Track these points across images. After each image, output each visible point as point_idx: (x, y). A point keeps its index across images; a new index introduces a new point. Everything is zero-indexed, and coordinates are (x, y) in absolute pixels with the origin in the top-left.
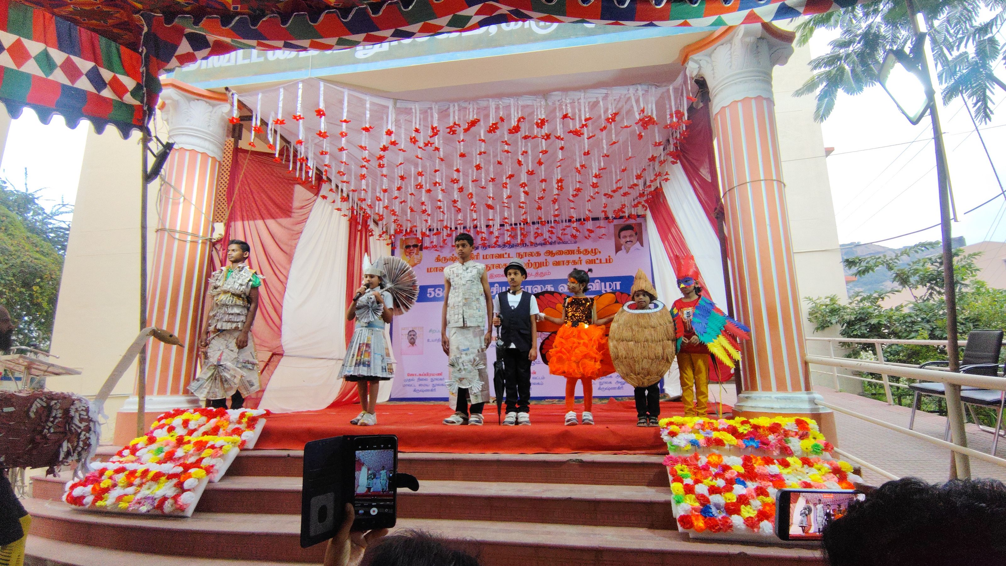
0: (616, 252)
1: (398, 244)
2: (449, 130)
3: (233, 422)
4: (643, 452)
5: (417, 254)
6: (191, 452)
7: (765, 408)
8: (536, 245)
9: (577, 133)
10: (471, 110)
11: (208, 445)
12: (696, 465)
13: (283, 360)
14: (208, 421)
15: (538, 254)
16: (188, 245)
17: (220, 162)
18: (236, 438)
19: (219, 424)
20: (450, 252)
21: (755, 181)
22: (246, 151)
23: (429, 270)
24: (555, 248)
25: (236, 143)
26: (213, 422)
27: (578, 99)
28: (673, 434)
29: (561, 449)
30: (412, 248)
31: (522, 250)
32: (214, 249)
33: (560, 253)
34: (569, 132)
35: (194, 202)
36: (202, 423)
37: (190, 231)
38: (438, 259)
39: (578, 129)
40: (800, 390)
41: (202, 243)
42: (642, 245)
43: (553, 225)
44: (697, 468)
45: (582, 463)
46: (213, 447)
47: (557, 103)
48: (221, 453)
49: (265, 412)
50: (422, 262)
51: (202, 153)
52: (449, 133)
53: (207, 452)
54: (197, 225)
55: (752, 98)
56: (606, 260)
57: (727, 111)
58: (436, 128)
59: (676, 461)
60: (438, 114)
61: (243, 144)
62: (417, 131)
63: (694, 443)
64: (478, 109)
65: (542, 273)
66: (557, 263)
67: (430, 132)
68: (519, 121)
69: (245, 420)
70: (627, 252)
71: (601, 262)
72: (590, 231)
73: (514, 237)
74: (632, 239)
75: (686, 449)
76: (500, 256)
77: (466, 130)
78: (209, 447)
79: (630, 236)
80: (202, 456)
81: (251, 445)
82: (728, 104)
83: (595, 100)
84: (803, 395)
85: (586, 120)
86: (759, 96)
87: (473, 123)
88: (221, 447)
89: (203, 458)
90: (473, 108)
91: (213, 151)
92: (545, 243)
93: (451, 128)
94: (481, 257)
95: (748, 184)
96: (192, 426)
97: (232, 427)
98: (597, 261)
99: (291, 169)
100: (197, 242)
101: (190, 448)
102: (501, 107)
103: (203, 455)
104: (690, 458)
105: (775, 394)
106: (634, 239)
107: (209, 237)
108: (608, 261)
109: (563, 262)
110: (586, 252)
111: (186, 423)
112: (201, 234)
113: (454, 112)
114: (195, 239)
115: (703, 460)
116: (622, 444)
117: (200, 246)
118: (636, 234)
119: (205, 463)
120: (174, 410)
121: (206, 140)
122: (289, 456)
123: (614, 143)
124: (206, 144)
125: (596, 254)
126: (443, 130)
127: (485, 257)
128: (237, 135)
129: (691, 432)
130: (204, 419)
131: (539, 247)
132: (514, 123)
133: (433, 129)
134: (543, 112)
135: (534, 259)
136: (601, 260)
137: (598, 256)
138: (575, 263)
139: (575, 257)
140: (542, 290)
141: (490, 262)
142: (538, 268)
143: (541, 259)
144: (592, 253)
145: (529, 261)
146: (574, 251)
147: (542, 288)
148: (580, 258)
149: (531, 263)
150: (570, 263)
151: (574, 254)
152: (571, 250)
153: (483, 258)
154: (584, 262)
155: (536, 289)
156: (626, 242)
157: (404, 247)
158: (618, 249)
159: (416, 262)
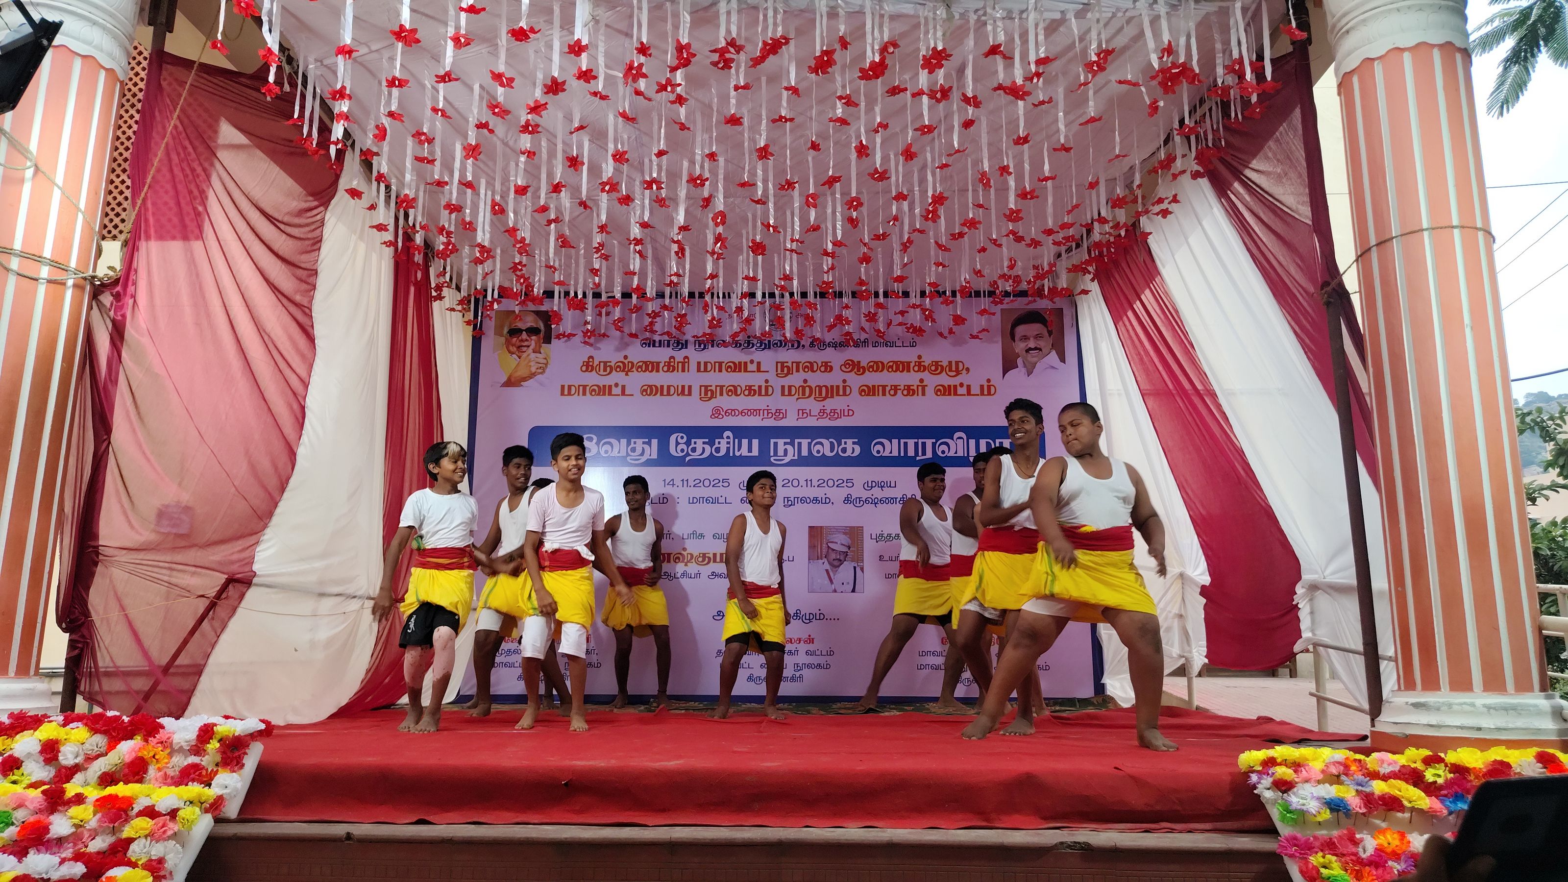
0: (1005, 372)
1: (489, 326)
2: (716, 57)
3: (181, 750)
4: (1208, 826)
5: (537, 351)
6: (93, 823)
7: (1461, 728)
8: (824, 346)
9: (1015, 92)
10: (770, 13)
11: (137, 808)
12: (1356, 854)
13: (252, 594)
14: (111, 747)
15: (827, 367)
16: (42, 289)
17: (122, 82)
18: (194, 789)
19: (147, 754)
20: (618, 349)
21: (1441, 228)
22: (188, 64)
23: (566, 391)
24: (863, 356)
25: (159, 40)
26: (126, 749)
27: (1022, 12)
28: (1284, 786)
30: (524, 335)
31: (789, 356)
32: (94, 303)
33: (877, 367)
34: (995, 89)
35: (59, 179)
36: (96, 751)
37: (47, 253)
38: (588, 366)
39: (1019, 81)
41: (75, 286)
42: (1063, 359)
43: (881, 299)
44: (1360, 861)
46: (150, 812)
47: (973, 18)
48: (173, 827)
49: (263, 726)
50: (547, 371)
51: (84, 57)
52: (715, 64)
53: (138, 826)
54: (63, 240)
55: (1433, 46)
56: (982, 387)
57: (1378, 68)
58: (688, 45)
59: (1306, 848)
60: (691, 13)
61: (174, 45)
62: (643, 50)
63: (1335, 806)
64: (785, 12)
65: (834, 411)
66: (869, 391)
67: (670, 58)
68: (884, 50)
70: (1029, 373)
71: (969, 393)
72: (959, 320)
73: (777, 323)
74: (1041, 343)
75: (1320, 819)
76: (738, 367)
77: (757, 62)
78: (141, 814)
79: (1038, 337)
80: (125, 835)
81: (232, 810)
82: (1383, 53)
83: (1058, 16)
84: (1538, 700)
85: (1039, 62)
86: (1449, 43)
87: (774, 47)
88: (173, 814)
89: (130, 841)
90: (776, 11)
91: (110, 55)
92: (847, 341)
93: (722, 52)
94: (693, 366)
95: (1426, 234)
96: (67, 757)
97: (181, 761)
98: (962, 391)
99: (296, 116)
100: (63, 284)
101: (84, 813)
102: (841, 12)
103: (127, 832)
104: (1340, 838)
105: (1481, 699)
106: (1045, 343)
107: (90, 273)
108: (986, 390)
109: (884, 387)
110: (937, 368)
111: (50, 750)
112: (73, 264)
113: (729, 13)
114: (59, 276)
115: (1369, 844)
116: (1158, 808)
117: (69, 294)
118: (1050, 333)
119: (136, 851)
120: (11, 715)
121: (95, 23)
122: (349, 836)
124: (96, 35)
125: (958, 373)
126: (704, 58)
127: (703, 368)
128: (162, 19)
129: (1319, 782)
131: (830, 350)
132: (871, 55)
133: (680, 48)
134: (939, 34)
135: (816, 379)
136: (969, 387)
137: (963, 378)
138: (910, 391)
139: (911, 378)
140: (832, 451)
141: (714, 379)
142: (825, 399)
143: (834, 378)
144: (950, 370)
145: (805, 381)
146: (909, 363)
147: (832, 444)
148: (922, 381)
149: (810, 387)
150: (899, 392)
151: (909, 371)
152: (902, 363)
153: (699, 370)
154: (930, 391)
155: (818, 447)
156: (1027, 351)
157: (506, 330)
158: (1008, 365)
159: (533, 370)
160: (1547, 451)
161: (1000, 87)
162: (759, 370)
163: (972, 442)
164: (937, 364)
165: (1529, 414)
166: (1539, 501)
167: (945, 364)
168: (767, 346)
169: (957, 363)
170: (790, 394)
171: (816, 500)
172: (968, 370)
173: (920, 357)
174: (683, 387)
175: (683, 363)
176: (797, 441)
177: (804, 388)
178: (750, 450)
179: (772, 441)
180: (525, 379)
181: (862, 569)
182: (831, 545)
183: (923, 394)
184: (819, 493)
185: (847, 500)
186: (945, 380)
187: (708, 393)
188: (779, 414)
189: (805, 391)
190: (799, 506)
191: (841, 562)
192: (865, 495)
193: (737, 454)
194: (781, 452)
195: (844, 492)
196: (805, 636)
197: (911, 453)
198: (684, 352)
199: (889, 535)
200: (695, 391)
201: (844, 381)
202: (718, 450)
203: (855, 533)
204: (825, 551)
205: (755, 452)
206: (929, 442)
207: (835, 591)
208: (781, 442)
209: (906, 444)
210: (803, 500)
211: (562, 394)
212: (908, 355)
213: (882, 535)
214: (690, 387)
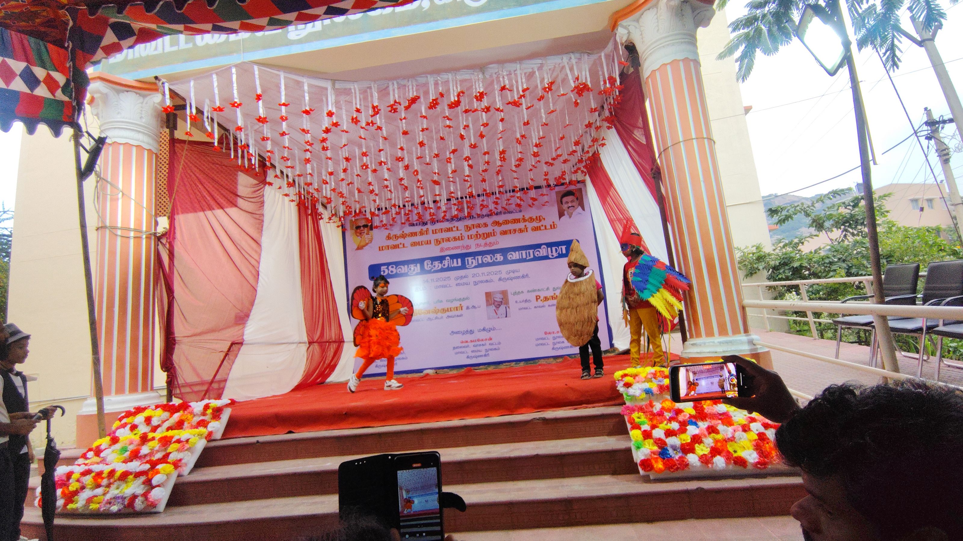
0: (560, 218)
1: (348, 226)
2: (390, 109)
3: (197, 415)
4: (602, 404)
5: (368, 234)
6: (157, 448)
7: (709, 352)
8: (483, 216)
9: (516, 104)
10: (410, 87)
11: (174, 440)
12: (652, 412)
13: (243, 348)
14: (171, 417)
15: (486, 225)
16: (132, 241)
17: (156, 154)
18: (202, 430)
19: (183, 418)
20: (401, 229)
21: (688, 140)
22: (184, 142)
23: (381, 249)
24: (501, 218)
25: (172, 134)
26: (177, 416)
27: (515, 71)
28: (628, 385)
29: (524, 410)
30: (362, 228)
31: (469, 222)
32: (159, 243)
33: (506, 222)
35: (133, 196)
36: (165, 418)
37: (132, 226)
38: (389, 238)
39: (517, 100)
40: (739, 333)
41: (146, 238)
42: (584, 209)
43: (498, 195)
44: (653, 414)
45: (545, 421)
46: (179, 441)
47: (495, 76)
48: (187, 446)
49: (230, 402)
50: (373, 241)
51: (136, 146)
52: (391, 111)
53: (173, 447)
54: (138, 220)
55: (680, 60)
56: (551, 226)
57: (657, 74)
58: (377, 107)
59: (633, 410)
60: (378, 93)
61: (179, 134)
62: (358, 111)
63: (648, 392)
64: (417, 86)
65: (490, 243)
66: (504, 233)
67: (371, 112)
68: (458, 96)
69: (209, 411)
70: (570, 217)
71: (546, 228)
72: (534, 199)
73: (461, 210)
74: (574, 204)
75: (641, 397)
76: (449, 230)
77: (407, 108)
78: (175, 442)
79: (572, 201)
80: (168, 451)
81: (218, 435)
82: (658, 67)
83: (531, 70)
84: (742, 337)
85: (524, 91)
86: (687, 58)
87: (414, 100)
88: (187, 441)
89: (170, 453)
90: (413, 86)
91: (148, 144)
92: (491, 214)
93: (391, 106)
94: (431, 232)
95: (681, 144)
96: (155, 422)
97: (197, 419)
98: (543, 228)
99: (232, 157)
100: (141, 238)
101: (155, 444)
102: (440, 82)
103: (169, 450)
104: (646, 406)
105: (717, 339)
106: (576, 203)
107: (153, 231)
108: (553, 226)
109: (510, 230)
110: (531, 220)
111: (148, 420)
112: (144, 229)
113: (394, 90)
114: (139, 235)
115: (657, 407)
116: (581, 399)
117: (144, 241)
118: (577, 199)
119: (172, 457)
120: (135, 408)
121: (139, 132)
122: (258, 442)
123: (553, 111)
124: (140, 137)
125: (540, 221)
126: (384, 109)
127: (435, 232)
128: (171, 125)
129: (645, 382)
130: (167, 414)
131: (486, 218)
132: (453, 98)
133: (374, 107)
134: (481, 85)
135: (482, 231)
136: (545, 226)
137: (543, 223)
138: (521, 231)
139: (521, 225)
140: (491, 259)
141: (439, 236)
142: (486, 238)
143: (489, 230)
144: (537, 220)
145: (477, 232)
146: (519, 219)
147: (491, 257)
148: (525, 226)
149: (480, 235)
150: (517, 232)
151: (520, 222)
152: (517, 219)
153: (433, 233)
154: (529, 230)
155: (486, 259)
156: (568, 208)
157: (354, 228)
158: (561, 214)
159: (367, 242)
160: (808, 220)
161: (509, 103)
162: (458, 230)
163: (549, 249)
164: (531, 218)
165: (798, 206)
166: (805, 243)
167: (534, 217)
168: (460, 219)
169: (539, 217)
170: (471, 238)
171: (487, 281)
172: (544, 219)
173: (524, 216)
174: (427, 241)
175: (427, 231)
176: (476, 257)
177: (477, 235)
178: (457, 263)
179: (466, 259)
180: (364, 246)
181: (509, 307)
182: (495, 299)
183: (527, 231)
184: (488, 278)
185: (500, 279)
186: (535, 224)
187: (438, 242)
188: (468, 247)
189: (478, 236)
190: (480, 284)
191: (500, 305)
192: (507, 276)
193: (452, 266)
194: (470, 263)
195: (498, 276)
196: (488, 337)
197: (524, 257)
198: (426, 227)
199: (519, 292)
200: (432, 242)
201: (493, 230)
202: (444, 265)
203: (504, 293)
204: (493, 302)
205: (460, 264)
206: (531, 251)
207: (499, 318)
208: (470, 259)
209: (522, 253)
210: (482, 282)
211: (380, 250)
212: (519, 216)
213: (516, 292)
214: (430, 241)
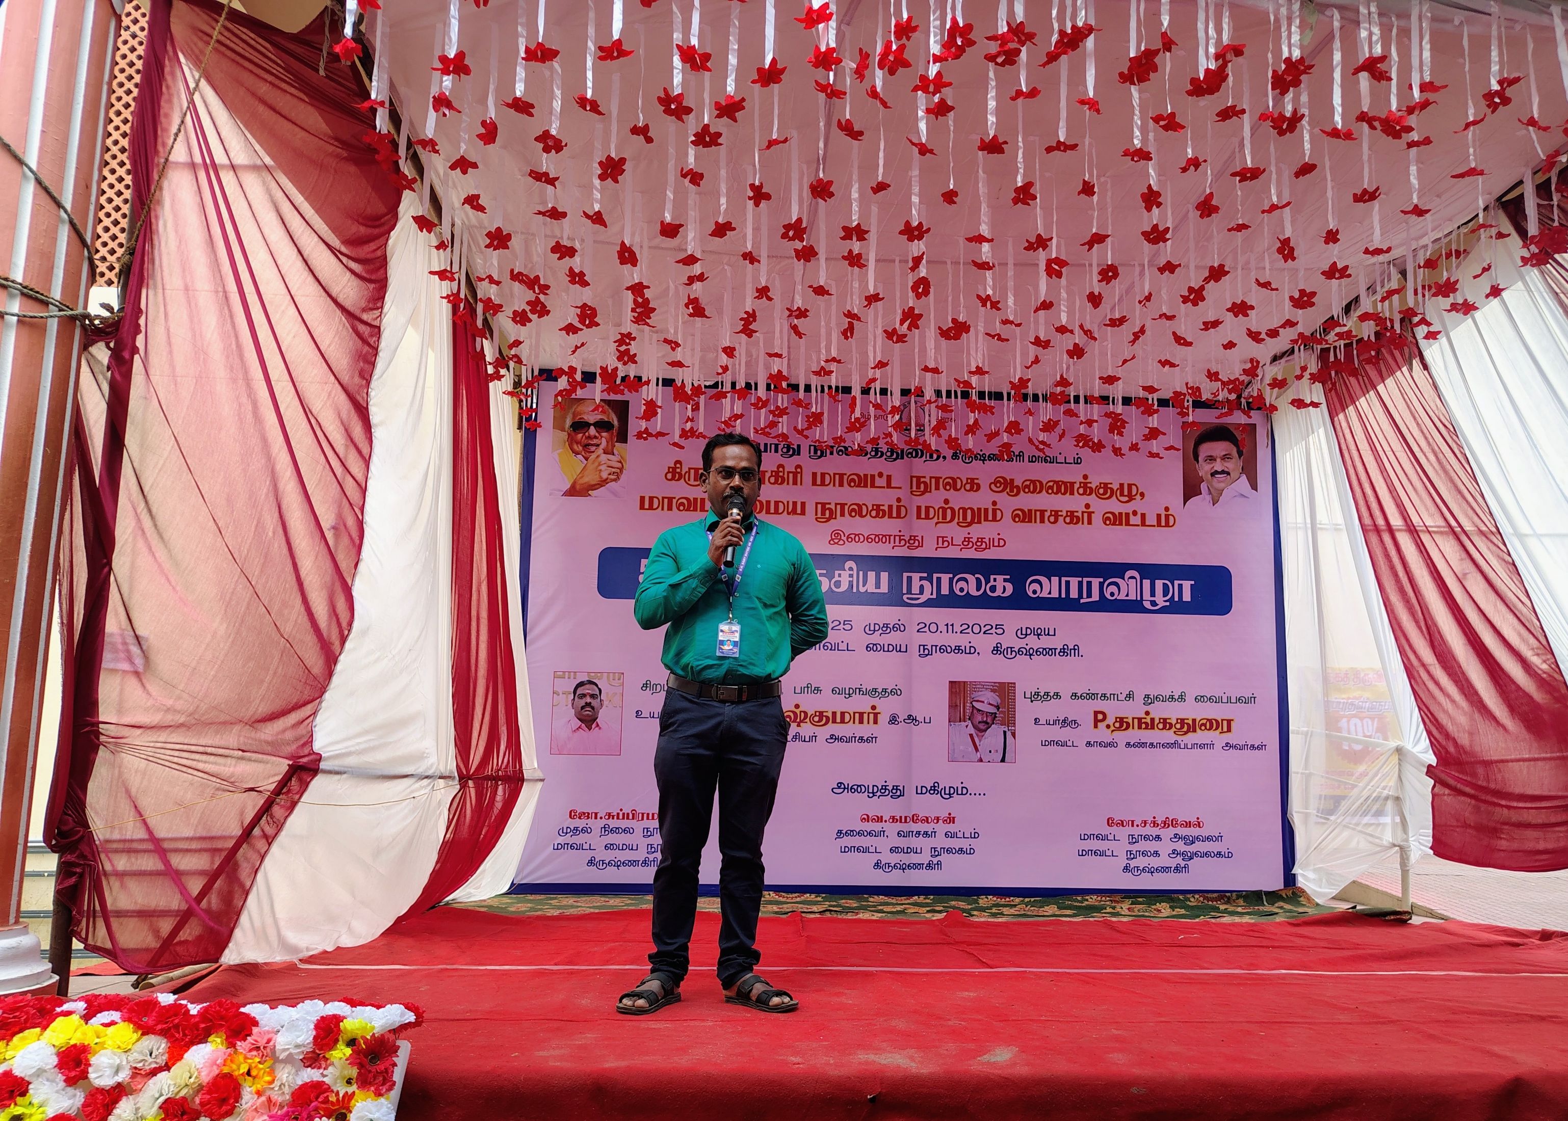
0: (1186, 499)
5: (609, 451)
8: (971, 456)
15: (974, 485)
23: (646, 504)
24: (1019, 472)
30: (592, 431)
31: (926, 468)
33: (1035, 487)
38: (675, 473)
56: (1159, 516)
65: (981, 540)
66: (1025, 516)
70: (1215, 501)
71: (1144, 523)
74: (1229, 465)
76: (863, 481)
79: (1225, 458)
92: (1000, 454)
94: (807, 478)
98: (1135, 520)
106: (1233, 465)
108: (1165, 520)
109: (1042, 512)
110: (1106, 491)
118: (1240, 454)
125: (1131, 498)
127: (819, 480)
135: (961, 499)
136: (1143, 516)
138: (1073, 518)
139: (1075, 503)
140: (978, 589)
142: (970, 524)
143: (982, 499)
145: (946, 501)
147: (978, 580)
150: (1061, 519)
151: (1072, 493)
152: (1065, 483)
153: (814, 483)
154: (1097, 519)
155: (962, 584)
156: (1213, 475)
157: (568, 424)
158: (1191, 490)
159: (605, 475)
162: (889, 486)
163: (1147, 583)
164: (1105, 486)
167: (1115, 486)
168: (897, 457)
169: (1130, 486)
170: (927, 517)
171: (958, 649)
172: (1142, 495)
173: (1085, 477)
175: (795, 474)
176: (935, 576)
177: (944, 510)
178: (878, 586)
180: (594, 487)
181: (1014, 735)
182: (977, 705)
184: (962, 641)
185: (997, 650)
186: (1115, 506)
187: (826, 513)
191: (988, 725)
193: (862, 589)
196: (944, 815)
199: (1047, 694)
200: (810, 508)
201: (994, 503)
202: (838, 584)
203: (1005, 691)
204: (968, 712)
205: (884, 588)
206: (1096, 582)
207: (981, 760)
208: (916, 576)
209: (1068, 583)
210: (943, 649)
211: (642, 507)
212: (1072, 475)
213: (1037, 694)
214: (803, 504)
